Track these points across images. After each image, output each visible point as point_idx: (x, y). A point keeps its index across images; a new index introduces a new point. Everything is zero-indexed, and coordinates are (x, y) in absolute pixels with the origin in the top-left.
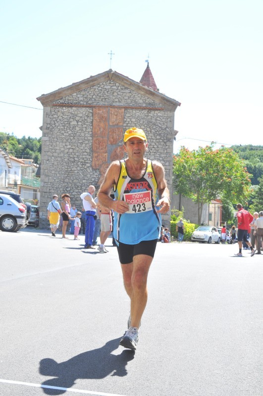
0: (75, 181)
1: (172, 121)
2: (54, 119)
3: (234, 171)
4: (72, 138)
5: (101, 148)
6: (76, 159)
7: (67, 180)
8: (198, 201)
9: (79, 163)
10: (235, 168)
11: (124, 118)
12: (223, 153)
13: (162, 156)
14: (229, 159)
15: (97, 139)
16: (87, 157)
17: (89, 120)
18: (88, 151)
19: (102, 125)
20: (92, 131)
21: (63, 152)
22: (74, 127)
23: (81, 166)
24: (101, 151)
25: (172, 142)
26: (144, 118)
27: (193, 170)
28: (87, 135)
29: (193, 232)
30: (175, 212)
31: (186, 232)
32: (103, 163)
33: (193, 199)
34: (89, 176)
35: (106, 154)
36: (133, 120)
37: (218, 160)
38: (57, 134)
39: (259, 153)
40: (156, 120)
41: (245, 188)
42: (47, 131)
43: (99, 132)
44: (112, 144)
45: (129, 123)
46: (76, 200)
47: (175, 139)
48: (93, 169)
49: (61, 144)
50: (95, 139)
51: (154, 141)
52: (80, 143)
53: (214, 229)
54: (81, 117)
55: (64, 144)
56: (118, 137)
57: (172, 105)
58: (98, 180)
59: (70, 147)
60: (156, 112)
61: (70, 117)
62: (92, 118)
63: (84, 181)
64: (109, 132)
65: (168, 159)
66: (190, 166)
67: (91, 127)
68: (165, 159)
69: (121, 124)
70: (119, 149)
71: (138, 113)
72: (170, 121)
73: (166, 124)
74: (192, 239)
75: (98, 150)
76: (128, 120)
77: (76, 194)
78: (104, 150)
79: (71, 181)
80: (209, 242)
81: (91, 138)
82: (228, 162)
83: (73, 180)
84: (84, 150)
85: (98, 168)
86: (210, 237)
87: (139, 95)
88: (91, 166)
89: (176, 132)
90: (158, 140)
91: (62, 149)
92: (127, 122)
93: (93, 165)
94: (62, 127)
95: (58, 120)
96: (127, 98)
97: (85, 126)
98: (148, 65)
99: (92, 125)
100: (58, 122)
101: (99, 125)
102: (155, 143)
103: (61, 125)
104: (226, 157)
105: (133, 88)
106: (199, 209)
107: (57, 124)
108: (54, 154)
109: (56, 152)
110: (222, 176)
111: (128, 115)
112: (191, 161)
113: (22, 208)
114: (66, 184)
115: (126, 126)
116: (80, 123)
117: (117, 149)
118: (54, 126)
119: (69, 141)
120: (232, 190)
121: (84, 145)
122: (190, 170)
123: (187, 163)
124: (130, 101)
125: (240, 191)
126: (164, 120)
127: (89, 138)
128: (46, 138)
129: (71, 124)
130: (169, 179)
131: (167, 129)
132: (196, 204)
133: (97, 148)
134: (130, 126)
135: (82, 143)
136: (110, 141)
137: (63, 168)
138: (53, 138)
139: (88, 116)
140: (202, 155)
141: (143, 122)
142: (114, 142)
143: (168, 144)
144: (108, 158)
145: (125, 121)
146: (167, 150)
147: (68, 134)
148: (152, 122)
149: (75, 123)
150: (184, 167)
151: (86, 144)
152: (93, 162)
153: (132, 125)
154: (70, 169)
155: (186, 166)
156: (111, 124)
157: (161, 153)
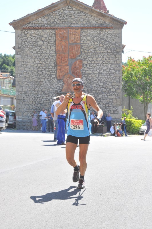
0: (43, 90)
1: (120, 38)
2: (24, 40)
4: (40, 55)
5: (63, 62)
6: (43, 72)
7: (37, 89)
8: (144, 101)
9: (46, 75)
11: (81, 37)
13: (113, 66)
15: (60, 55)
16: (53, 70)
17: (53, 40)
18: (53, 65)
19: (63, 43)
20: (55, 49)
21: (33, 66)
22: (41, 46)
23: (47, 77)
24: (64, 64)
25: (121, 55)
26: (97, 36)
27: (140, 76)
28: (51, 52)
29: (140, 126)
30: (125, 111)
31: (135, 127)
32: (66, 74)
33: (140, 99)
34: (54, 85)
35: (68, 67)
36: (88, 38)
38: (28, 52)
40: (107, 37)
42: (19, 50)
43: (61, 49)
44: (72, 59)
45: (85, 41)
46: (45, 105)
47: (123, 52)
48: (57, 79)
49: (31, 60)
51: (106, 54)
52: (46, 59)
54: (46, 38)
55: (33, 60)
56: (76, 53)
57: (120, 24)
58: (62, 88)
59: (38, 62)
60: (107, 30)
61: (37, 38)
62: (55, 38)
63: (51, 89)
64: (69, 49)
65: (118, 69)
66: (136, 73)
67: (55, 46)
68: (115, 69)
69: (79, 42)
70: (78, 62)
71: (92, 32)
72: (119, 38)
73: (115, 40)
74: (140, 132)
75: (61, 64)
76: (85, 38)
77: (45, 100)
78: (66, 64)
79: (40, 90)
81: (55, 54)
84: (49, 65)
85: (61, 78)
87: (92, 17)
88: (56, 77)
89: (124, 46)
90: (109, 54)
91: (32, 64)
92: (84, 40)
93: (58, 76)
94: (32, 47)
96: (82, 20)
97: (50, 44)
99: (55, 44)
100: (27, 42)
101: (60, 44)
102: (107, 56)
103: (30, 45)
105: (87, 12)
106: (145, 108)
107: (27, 44)
109: (27, 67)
111: (84, 34)
112: (136, 69)
113: (2, 114)
114: (36, 92)
116: (45, 43)
117: (76, 62)
118: (24, 45)
119: (37, 57)
121: (49, 60)
122: (136, 76)
123: (133, 70)
124: (85, 22)
126: (113, 37)
127: (53, 54)
128: (19, 56)
129: (39, 43)
130: (119, 84)
131: (116, 44)
132: (142, 103)
133: (60, 63)
134: (86, 43)
135: (48, 59)
136: (70, 56)
137: (34, 79)
138: (25, 56)
139: (51, 37)
140: (146, 63)
141: (97, 39)
142: (74, 57)
143: (117, 56)
144: (69, 70)
145: (82, 39)
146: (116, 61)
147: (36, 52)
148: (104, 39)
149: (41, 42)
150: (131, 74)
151: (51, 59)
152: (58, 74)
153: (87, 42)
154: (39, 80)
155: (133, 73)
156: (70, 42)
157: (112, 64)
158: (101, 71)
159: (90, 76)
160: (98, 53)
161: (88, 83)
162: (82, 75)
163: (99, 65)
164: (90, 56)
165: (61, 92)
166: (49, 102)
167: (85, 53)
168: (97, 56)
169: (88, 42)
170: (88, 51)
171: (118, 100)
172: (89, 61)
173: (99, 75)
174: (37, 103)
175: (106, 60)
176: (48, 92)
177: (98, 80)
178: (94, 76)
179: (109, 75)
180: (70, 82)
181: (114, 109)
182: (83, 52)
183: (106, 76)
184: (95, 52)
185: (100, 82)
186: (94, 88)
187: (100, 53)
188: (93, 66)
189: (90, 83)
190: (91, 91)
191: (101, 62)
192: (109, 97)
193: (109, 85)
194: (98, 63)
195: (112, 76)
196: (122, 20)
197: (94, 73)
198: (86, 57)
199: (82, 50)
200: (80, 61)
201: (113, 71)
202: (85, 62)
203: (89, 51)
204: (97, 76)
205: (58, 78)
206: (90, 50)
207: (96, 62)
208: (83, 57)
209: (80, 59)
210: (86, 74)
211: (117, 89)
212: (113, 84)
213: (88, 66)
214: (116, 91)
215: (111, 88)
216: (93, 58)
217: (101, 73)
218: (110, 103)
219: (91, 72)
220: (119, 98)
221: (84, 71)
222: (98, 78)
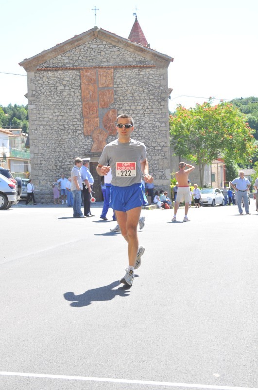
0: (67, 150)
1: (165, 79)
2: (40, 85)
3: (235, 127)
4: (60, 104)
5: (91, 112)
6: (66, 126)
7: (58, 150)
8: (198, 162)
9: (70, 131)
10: (236, 124)
11: (114, 79)
12: (222, 108)
13: (157, 116)
14: (229, 115)
15: (87, 104)
17: (77, 84)
18: (78, 117)
19: (91, 87)
20: (80, 96)
21: (51, 119)
22: (61, 92)
23: (71, 133)
24: (93, 116)
25: (167, 101)
26: (135, 78)
27: (191, 129)
28: (76, 100)
32: (95, 129)
33: (192, 160)
34: (81, 143)
35: (98, 119)
36: (124, 80)
37: (217, 117)
38: (45, 101)
40: (148, 78)
41: (248, 145)
42: (33, 98)
43: (89, 96)
44: (103, 108)
45: (119, 84)
47: (170, 97)
48: (85, 136)
49: (49, 111)
50: (84, 103)
51: (148, 101)
52: (69, 109)
53: (218, 191)
54: (68, 81)
55: (52, 112)
56: (109, 100)
57: (164, 61)
58: (91, 148)
59: (58, 113)
60: (148, 70)
61: (56, 82)
62: (79, 81)
63: (76, 149)
64: (99, 95)
65: (164, 120)
66: (187, 125)
67: (80, 91)
68: (160, 120)
69: (111, 85)
70: (111, 113)
71: (128, 72)
72: (164, 79)
73: (159, 82)
75: (89, 115)
76: (119, 80)
77: (68, 163)
78: (96, 115)
79: (62, 150)
80: (212, 205)
81: (80, 103)
82: (229, 118)
83: (64, 150)
84: (73, 117)
85: (90, 134)
86: (214, 200)
87: (128, 53)
88: (83, 133)
89: (171, 91)
90: (152, 101)
91: (51, 117)
92: (118, 83)
93: (85, 131)
94: (50, 93)
96: (116, 57)
97: (73, 90)
98: (136, 18)
99: (81, 89)
100: (44, 88)
101: (87, 89)
102: (149, 104)
103: (47, 91)
104: (226, 112)
105: (121, 46)
106: (200, 171)
107: (43, 91)
108: (43, 123)
109: (44, 121)
110: (223, 133)
111: (118, 75)
112: (188, 120)
113: (11, 183)
114: (57, 154)
115: (117, 87)
116: (67, 88)
117: (109, 113)
118: (40, 92)
119: (57, 107)
120: (234, 148)
121: (73, 111)
122: (188, 130)
123: (184, 122)
124: (119, 60)
125: (243, 148)
126: (157, 78)
127: (78, 103)
128: (33, 107)
129: (58, 89)
130: (166, 141)
131: (161, 88)
133: (87, 113)
134: (121, 87)
135: (71, 109)
136: (101, 104)
137: (53, 137)
138: (40, 106)
139: (75, 80)
140: (200, 112)
141: (135, 82)
142: (105, 106)
143: (162, 103)
144: (100, 123)
145: (116, 82)
146: (162, 110)
147: (55, 100)
148: (144, 81)
149: (62, 87)
150: (182, 127)
151: (76, 110)
152: (85, 129)
153: (123, 86)
154: (60, 138)
155: (184, 126)
156: (100, 86)
157: (156, 114)
158: (142, 124)
160: (136, 100)
163: (139, 115)
164: (127, 105)
165: (89, 152)
167: (120, 100)
168: (136, 104)
170: (124, 97)
171: (165, 161)
172: (126, 110)
173: (139, 128)
174: (58, 167)
175: (147, 108)
176: (73, 153)
177: (138, 135)
179: (153, 129)
180: (101, 139)
181: (160, 173)
182: (117, 99)
183: (149, 130)
184: (133, 98)
185: (140, 138)
187: (140, 99)
191: (141, 112)
192: (154, 158)
193: (152, 141)
195: (157, 130)
196: (167, 56)
198: (121, 106)
199: (116, 96)
200: (114, 111)
201: (158, 124)
202: (121, 112)
203: (126, 98)
204: (137, 130)
205: (86, 134)
206: (126, 96)
207: (136, 112)
208: (117, 105)
209: (114, 109)
211: (164, 146)
212: (158, 140)
214: (162, 149)
215: (155, 145)
216: (130, 106)
217: (142, 126)
218: (155, 166)
220: (166, 158)
222: (138, 132)
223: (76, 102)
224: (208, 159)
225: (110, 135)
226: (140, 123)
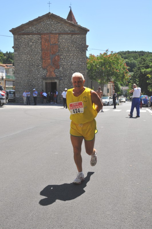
0: (34, 76)
1: (85, 40)
2: (20, 42)
4: (30, 52)
6: (33, 64)
7: (29, 76)
8: (101, 83)
9: (35, 66)
11: (59, 39)
13: (81, 59)
16: (39, 62)
17: (39, 42)
18: (40, 59)
19: (47, 44)
20: (41, 48)
21: (26, 60)
22: (31, 46)
23: (36, 67)
24: (47, 58)
25: (85, 52)
27: (98, 66)
28: (38, 50)
32: (48, 65)
33: (98, 82)
34: (41, 72)
35: (50, 60)
36: (64, 40)
37: (111, 61)
38: (22, 50)
39: (133, 55)
40: (76, 40)
41: (126, 75)
42: (17, 49)
43: (45, 48)
47: (87, 50)
48: (43, 69)
49: (25, 56)
50: (43, 52)
51: (76, 51)
53: (110, 98)
54: (35, 40)
55: (26, 56)
56: (55, 50)
57: (85, 31)
58: (46, 75)
59: (30, 57)
60: (76, 35)
61: (29, 41)
62: (40, 40)
63: (38, 76)
64: (51, 48)
65: (84, 61)
66: (96, 64)
67: (41, 46)
68: (82, 61)
69: (57, 43)
71: (66, 36)
73: (81, 42)
76: (61, 40)
77: (34, 83)
78: (49, 58)
79: (31, 76)
80: (108, 105)
81: (41, 52)
82: (116, 61)
83: (32, 76)
84: (37, 59)
85: (46, 68)
86: (108, 102)
87: (66, 26)
88: (42, 67)
89: (88, 46)
90: (78, 51)
91: (26, 59)
92: (60, 42)
95: (22, 42)
96: (59, 28)
97: (37, 45)
98: (71, 9)
100: (22, 44)
101: (45, 44)
102: (76, 53)
103: (24, 45)
104: (114, 58)
105: (62, 23)
106: (102, 87)
107: (22, 45)
108: (21, 62)
109: (22, 60)
110: (113, 69)
111: (60, 38)
112: (96, 62)
114: (29, 78)
115: (60, 44)
116: (34, 44)
117: (56, 57)
118: (20, 46)
120: (119, 76)
121: (37, 56)
122: (96, 67)
124: (61, 30)
125: (123, 77)
126: (80, 40)
127: (40, 52)
128: (16, 53)
129: (30, 44)
131: (83, 45)
132: (100, 84)
133: (44, 57)
134: (62, 44)
135: (36, 55)
136: (52, 53)
137: (27, 69)
138: (20, 53)
139: (38, 39)
140: (102, 58)
141: (69, 41)
142: (54, 53)
143: (83, 53)
144: (51, 62)
146: (83, 56)
147: (28, 50)
148: (74, 41)
149: (31, 43)
152: (43, 65)
154: (30, 70)
155: (94, 64)
156: (51, 43)
157: (80, 58)
158: (73, 63)
159: (65, 66)
160: (70, 51)
161: (64, 71)
162: (60, 66)
163: (71, 59)
164: (65, 53)
165: (45, 77)
166: (37, 84)
167: (61, 51)
168: (70, 53)
169: (63, 43)
170: (63, 49)
172: (64, 56)
173: (71, 65)
174: (29, 85)
175: (75, 55)
176: (37, 78)
177: (70, 69)
178: (67, 66)
179: (78, 66)
180: (51, 71)
183: (76, 66)
184: (68, 50)
185: (72, 70)
186: (68, 74)
187: (72, 50)
188: (67, 59)
189: (65, 71)
190: (66, 76)
191: (72, 57)
194: (70, 58)
195: (80, 66)
196: (86, 28)
197: (68, 65)
198: (62, 54)
199: (59, 49)
200: (58, 56)
201: (81, 63)
202: (62, 57)
203: (64, 49)
204: (70, 66)
205: (44, 68)
207: (69, 57)
208: (60, 53)
210: (62, 65)
213: (64, 59)
216: (67, 54)
217: (73, 64)
219: (65, 64)
221: (61, 63)
222: (70, 67)
223: (39, 51)
224: (105, 82)
225: (56, 68)
226: (71, 63)
